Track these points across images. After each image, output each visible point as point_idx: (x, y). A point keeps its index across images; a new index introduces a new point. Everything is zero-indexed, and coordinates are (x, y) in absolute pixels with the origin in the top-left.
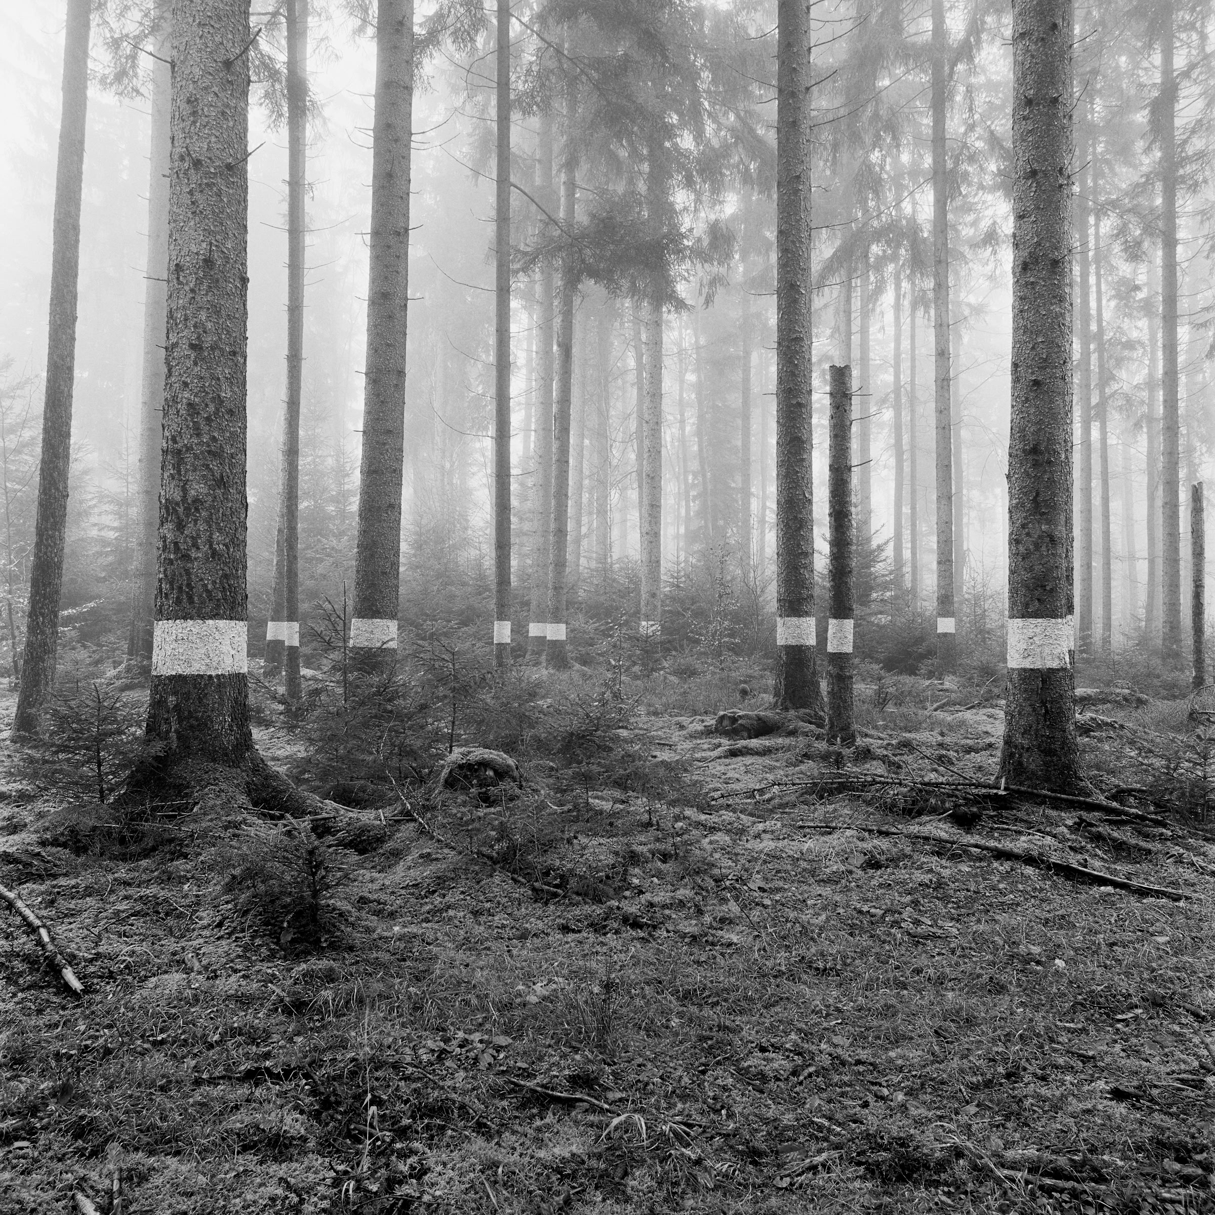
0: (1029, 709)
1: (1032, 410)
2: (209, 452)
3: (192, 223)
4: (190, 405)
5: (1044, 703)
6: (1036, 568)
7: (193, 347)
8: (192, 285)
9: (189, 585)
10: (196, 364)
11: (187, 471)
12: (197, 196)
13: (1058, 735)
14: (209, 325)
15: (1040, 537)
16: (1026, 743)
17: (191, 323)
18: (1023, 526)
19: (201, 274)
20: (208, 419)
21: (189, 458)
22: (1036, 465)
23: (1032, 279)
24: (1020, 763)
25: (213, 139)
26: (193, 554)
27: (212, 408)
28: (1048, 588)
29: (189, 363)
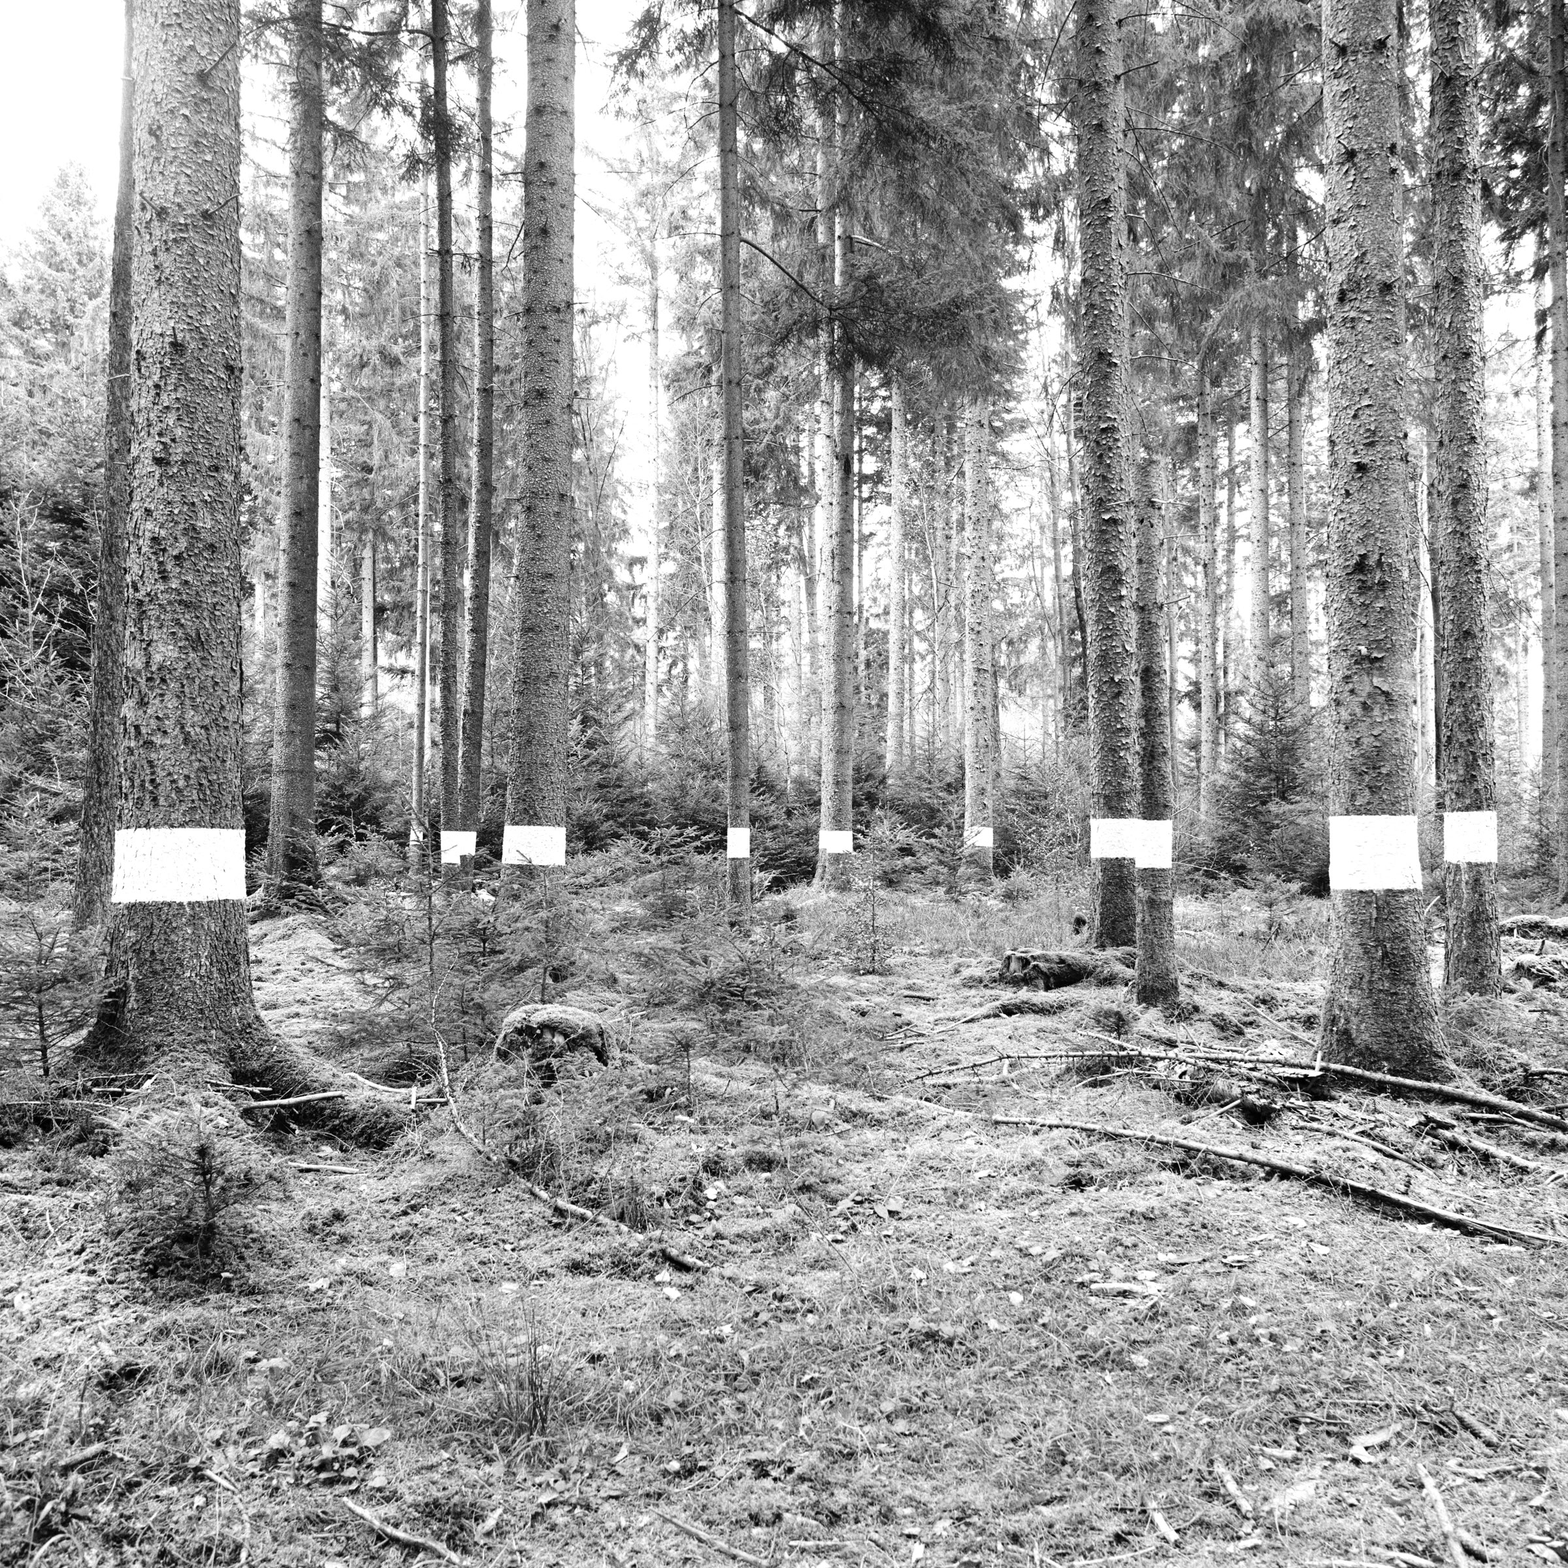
0: (1359, 951)
1: (1356, 508)
2: (181, 602)
3: (156, 294)
4: (155, 540)
5: (1380, 942)
6: (1365, 741)
7: (158, 461)
8: (156, 378)
9: (152, 781)
10: (161, 484)
11: (150, 627)
12: (162, 256)
13: (1403, 989)
14: (179, 432)
15: (1369, 695)
16: (1354, 1001)
17: (154, 431)
18: (1347, 679)
19: (168, 363)
20: (178, 558)
21: (153, 611)
22: (1363, 589)
23: (1353, 314)
24: (1346, 1032)
25: (183, 179)
26: (158, 739)
27: (183, 544)
28: (1384, 771)
29: (153, 483)
